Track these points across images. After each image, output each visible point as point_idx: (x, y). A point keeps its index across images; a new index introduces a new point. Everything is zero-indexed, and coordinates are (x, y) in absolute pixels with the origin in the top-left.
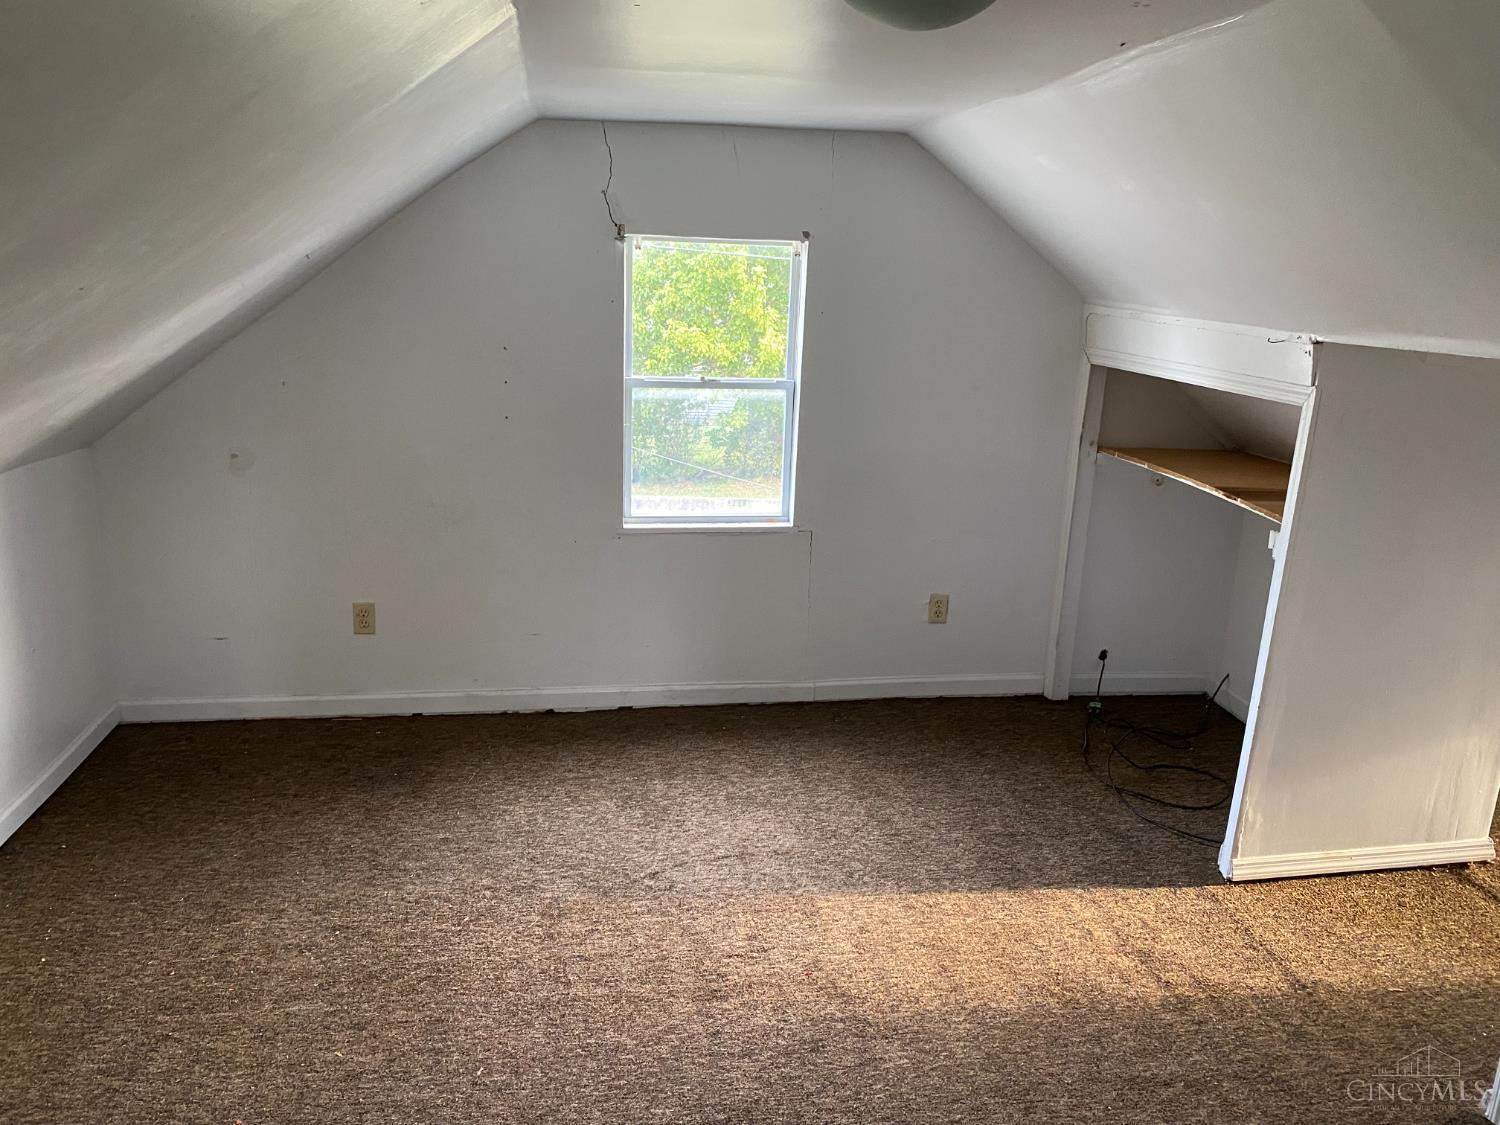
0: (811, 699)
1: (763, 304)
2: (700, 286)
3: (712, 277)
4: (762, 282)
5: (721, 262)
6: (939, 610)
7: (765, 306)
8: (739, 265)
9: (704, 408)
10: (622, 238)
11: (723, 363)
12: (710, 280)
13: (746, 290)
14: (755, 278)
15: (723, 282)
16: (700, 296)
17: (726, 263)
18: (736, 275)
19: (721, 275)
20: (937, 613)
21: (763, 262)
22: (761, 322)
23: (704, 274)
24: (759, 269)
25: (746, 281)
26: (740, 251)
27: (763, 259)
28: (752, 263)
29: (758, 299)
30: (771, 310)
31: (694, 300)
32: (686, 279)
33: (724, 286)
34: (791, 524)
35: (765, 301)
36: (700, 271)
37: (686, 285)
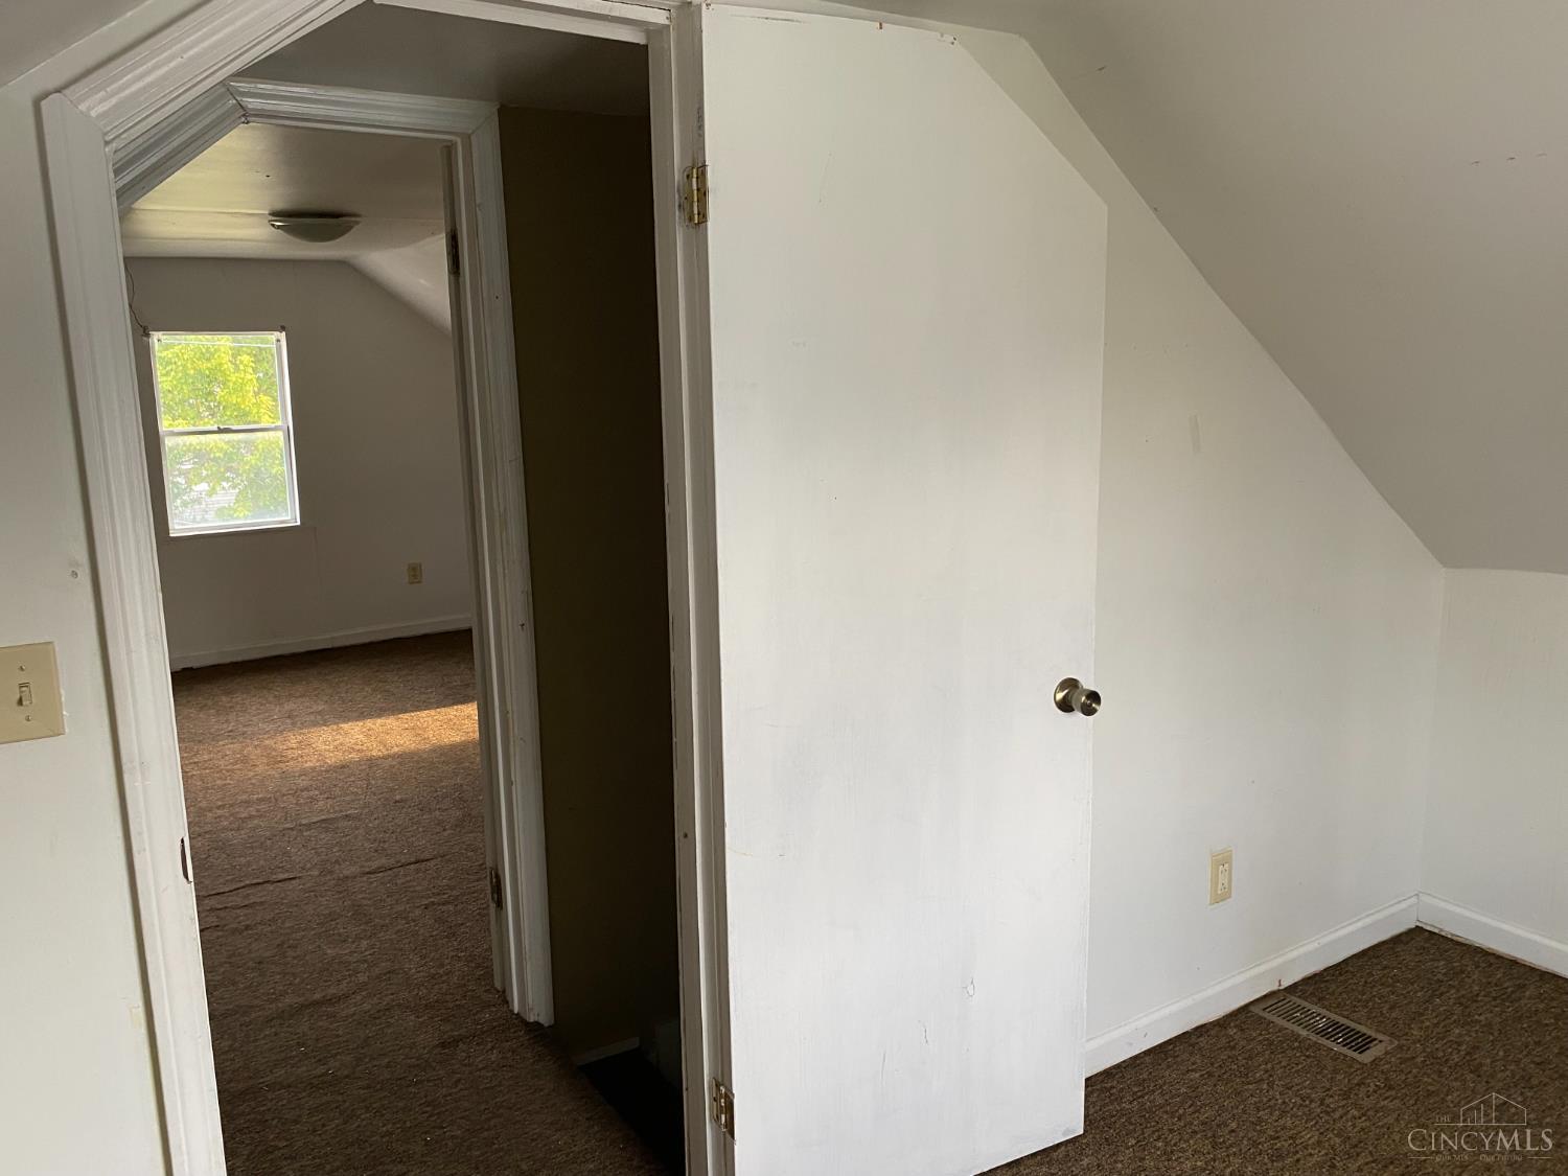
0: (330, 646)
1: (254, 392)
2: (181, 378)
3: (195, 369)
4: (250, 370)
5: (202, 353)
6: (415, 572)
7: (256, 394)
8: (223, 355)
9: (200, 503)
10: (148, 335)
11: (217, 455)
12: (192, 372)
13: (234, 379)
14: (242, 367)
15: (207, 372)
16: (182, 388)
17: (207, 355)
18: (221, 364)
19: (204, 366)
20: (415, 576)
21: (249, 351)
22: (255, 411)
23: (184, 366)
24: (246, 358)
25: (232, 370)
26: (223, 342)
27: (248, 347)
28: (236, 353)
29: (248, 388)
30: (264, 398)
31: (176, 393)
32: (164, 372)
33: (208, 377)
34: (299, 523)
35: (256, 389)
36: (179, 363)
37: (165, 379)
